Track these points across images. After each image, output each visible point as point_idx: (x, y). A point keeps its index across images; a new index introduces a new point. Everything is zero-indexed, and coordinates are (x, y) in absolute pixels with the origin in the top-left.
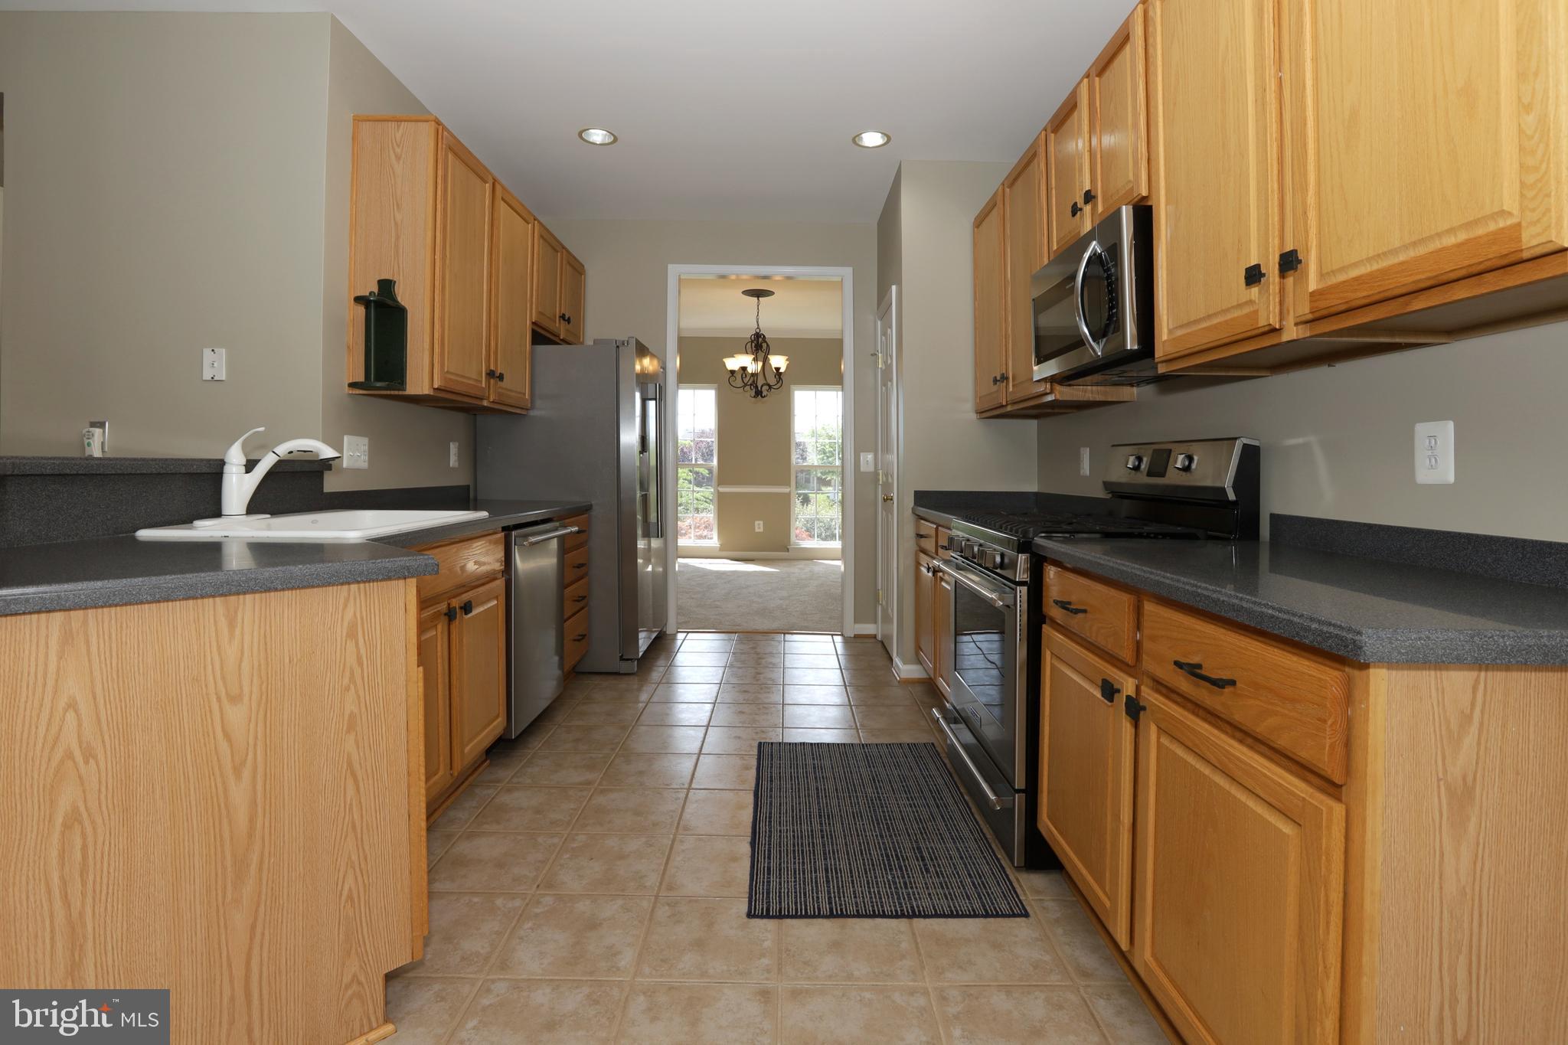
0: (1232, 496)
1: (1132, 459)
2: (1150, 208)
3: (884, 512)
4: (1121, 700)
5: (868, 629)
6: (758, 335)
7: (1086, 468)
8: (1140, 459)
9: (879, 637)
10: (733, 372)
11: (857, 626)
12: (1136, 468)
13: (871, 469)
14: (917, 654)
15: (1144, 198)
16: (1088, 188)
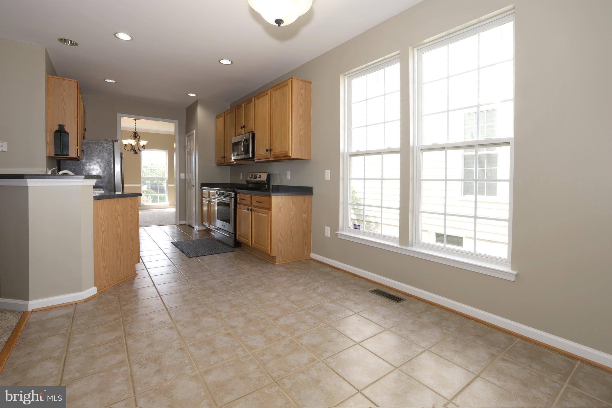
0: (266, 182)
1: (251, 176)
2: (254, 133)
3: (189, 190)
4: (250, 210)
5: (184, 222)
6: (135, 133)
7: (242, 177)
8: (252, 176)
9: (187, 224)
10: (126, 145)
11: (180, 222)
12: (252, 177)
13: (184, 178)
14: (202, 223)
15: (253, 131)
16: (244, 125)
